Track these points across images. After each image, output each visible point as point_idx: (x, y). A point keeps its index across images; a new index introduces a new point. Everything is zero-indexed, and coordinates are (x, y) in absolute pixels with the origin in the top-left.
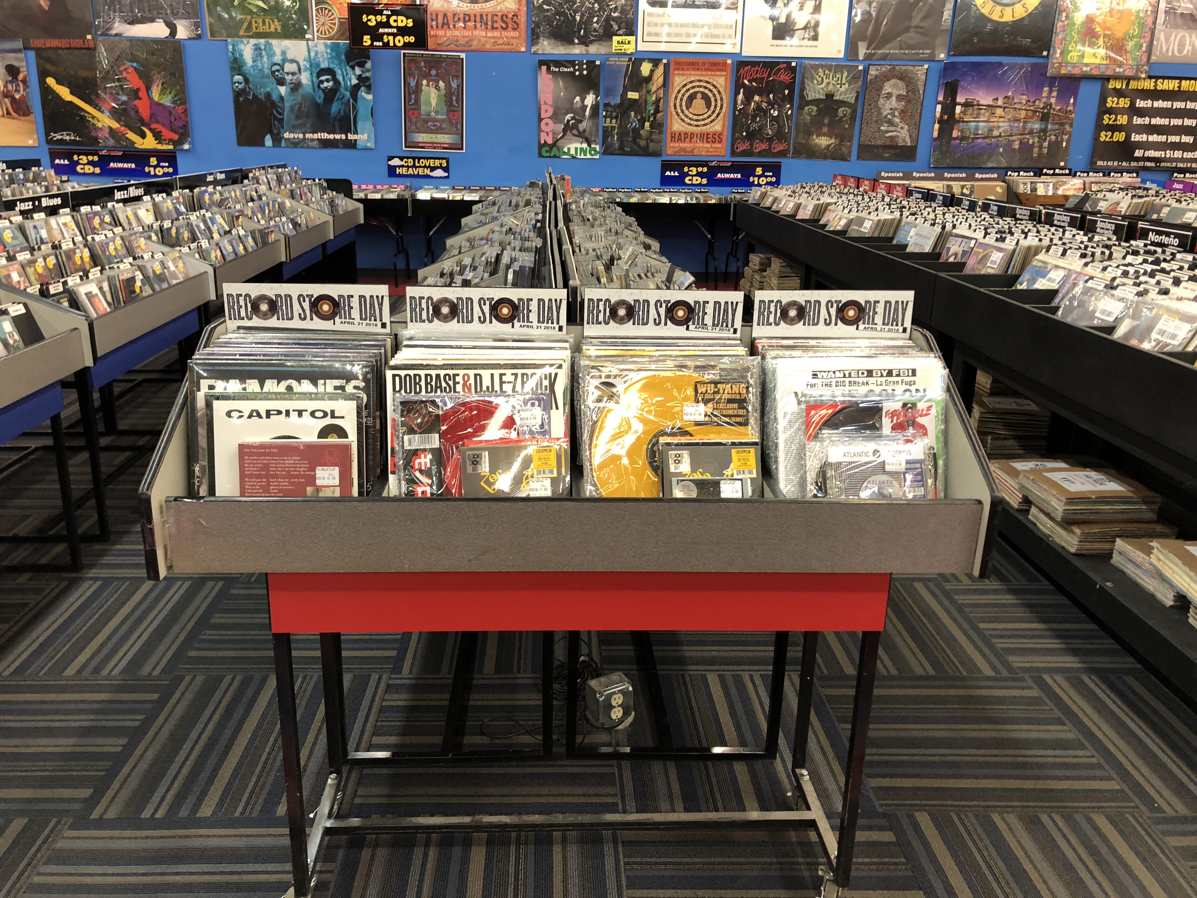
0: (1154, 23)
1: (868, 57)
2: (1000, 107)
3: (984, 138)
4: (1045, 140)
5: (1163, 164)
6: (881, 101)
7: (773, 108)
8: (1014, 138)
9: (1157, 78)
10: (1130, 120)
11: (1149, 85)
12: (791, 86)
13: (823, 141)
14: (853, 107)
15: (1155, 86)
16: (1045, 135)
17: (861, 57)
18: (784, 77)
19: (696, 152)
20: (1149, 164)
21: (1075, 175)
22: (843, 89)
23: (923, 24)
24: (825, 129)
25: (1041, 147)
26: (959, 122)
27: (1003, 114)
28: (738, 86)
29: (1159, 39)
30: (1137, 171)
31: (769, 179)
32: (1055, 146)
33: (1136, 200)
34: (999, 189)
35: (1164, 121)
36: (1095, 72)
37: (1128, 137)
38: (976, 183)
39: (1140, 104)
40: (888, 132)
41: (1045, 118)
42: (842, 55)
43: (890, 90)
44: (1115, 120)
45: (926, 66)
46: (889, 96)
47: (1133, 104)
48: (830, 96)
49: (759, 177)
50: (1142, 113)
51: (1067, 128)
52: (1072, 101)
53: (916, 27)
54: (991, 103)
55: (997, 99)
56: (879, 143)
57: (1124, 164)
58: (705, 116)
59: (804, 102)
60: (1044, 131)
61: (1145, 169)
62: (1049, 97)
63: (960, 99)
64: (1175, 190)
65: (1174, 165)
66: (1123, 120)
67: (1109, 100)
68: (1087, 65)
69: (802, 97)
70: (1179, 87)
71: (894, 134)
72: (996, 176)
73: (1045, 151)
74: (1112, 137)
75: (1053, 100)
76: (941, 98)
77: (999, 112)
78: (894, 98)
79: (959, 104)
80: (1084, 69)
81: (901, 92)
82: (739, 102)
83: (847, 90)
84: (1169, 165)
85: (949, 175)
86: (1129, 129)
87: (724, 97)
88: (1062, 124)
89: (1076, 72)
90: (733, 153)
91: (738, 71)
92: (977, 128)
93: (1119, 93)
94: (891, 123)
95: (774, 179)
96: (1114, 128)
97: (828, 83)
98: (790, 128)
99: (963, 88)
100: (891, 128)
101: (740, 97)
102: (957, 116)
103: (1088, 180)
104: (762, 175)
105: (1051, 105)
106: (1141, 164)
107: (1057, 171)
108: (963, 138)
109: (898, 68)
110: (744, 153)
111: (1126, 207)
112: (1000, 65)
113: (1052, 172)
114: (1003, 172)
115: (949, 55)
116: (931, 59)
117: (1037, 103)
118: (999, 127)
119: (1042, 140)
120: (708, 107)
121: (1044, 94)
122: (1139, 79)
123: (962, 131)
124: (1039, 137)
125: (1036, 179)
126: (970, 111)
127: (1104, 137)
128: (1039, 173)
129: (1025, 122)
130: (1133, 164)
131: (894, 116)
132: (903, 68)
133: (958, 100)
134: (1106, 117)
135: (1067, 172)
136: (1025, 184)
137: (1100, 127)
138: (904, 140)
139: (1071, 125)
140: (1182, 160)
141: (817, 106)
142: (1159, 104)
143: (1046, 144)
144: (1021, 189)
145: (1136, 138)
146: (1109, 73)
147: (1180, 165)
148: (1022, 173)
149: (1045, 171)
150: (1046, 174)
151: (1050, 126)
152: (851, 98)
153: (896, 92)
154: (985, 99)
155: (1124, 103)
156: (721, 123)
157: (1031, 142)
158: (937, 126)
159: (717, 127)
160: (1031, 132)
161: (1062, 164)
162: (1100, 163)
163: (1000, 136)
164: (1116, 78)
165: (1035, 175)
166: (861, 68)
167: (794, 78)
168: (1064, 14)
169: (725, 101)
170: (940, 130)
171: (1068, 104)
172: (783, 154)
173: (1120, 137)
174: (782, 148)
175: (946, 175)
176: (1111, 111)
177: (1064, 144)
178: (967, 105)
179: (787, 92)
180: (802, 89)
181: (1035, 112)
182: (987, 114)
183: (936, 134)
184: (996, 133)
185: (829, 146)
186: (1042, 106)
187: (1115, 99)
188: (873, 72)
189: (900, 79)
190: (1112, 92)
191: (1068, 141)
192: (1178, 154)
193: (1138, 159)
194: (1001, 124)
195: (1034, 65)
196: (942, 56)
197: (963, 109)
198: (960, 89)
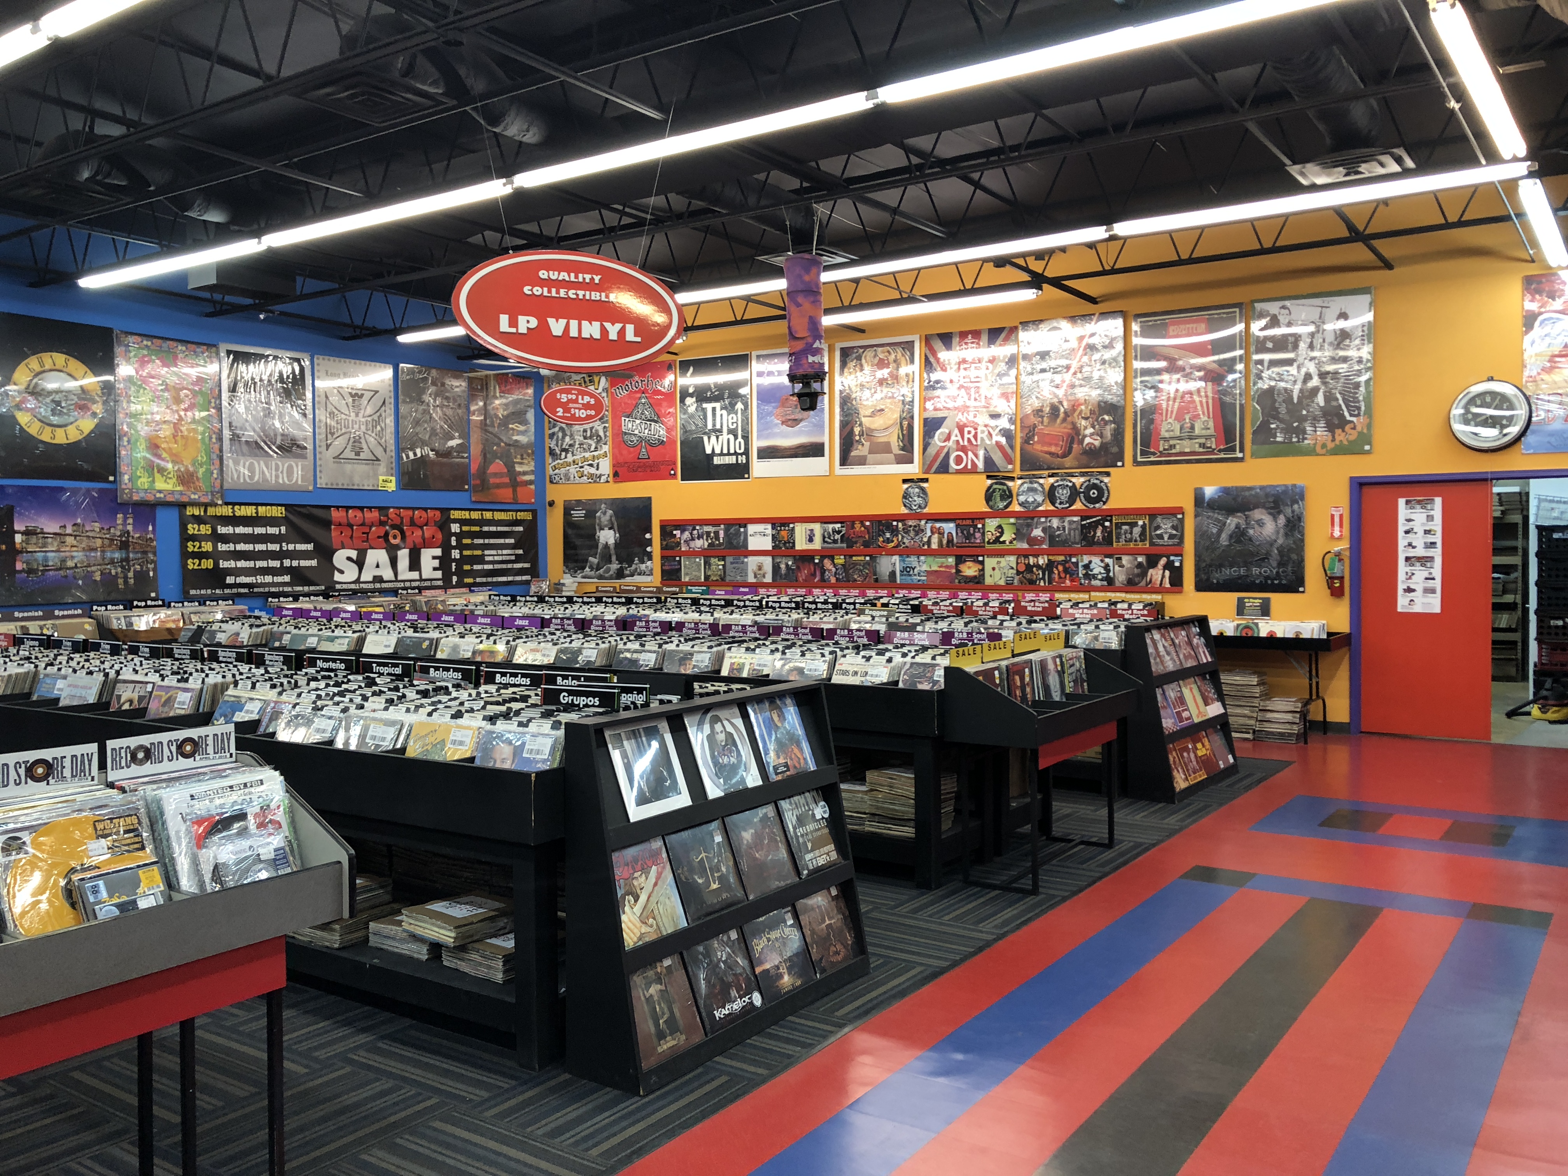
0: (221, 450)
2: (71, 535)
3: (57, 570)
4: (129, 570)
5: (256, 590)
8: (93, 568)
9: (234, 504)
10: (215, 547)
11: (227, 511)
15: (233, 512)
16: (128, 564)
20: (242, 590)
21: (169, 606)
25: (126, 578)
26: (21, 552)
27: (75, 543)
29: (228, 465)
30: (233, 598)
32: (141, 576)
33: (255, 630)
34: (87, 627)
35: (249, 547)
36: (170, 499)
37: (216, 564)
38: (57, 622)
39: (222, 530)
41: (124, 546)
44: (200, 547)
47: (214, 530)
50: (225, 539)
51: (151, 556)
52: (150, 528)
54: (58, 531)
55: (65, 527)
57: (218, 591)
60: (127, 560)
61: (239, 595)
62: (125, 523)
63: (18, 526)
64: (286, 616)
65: (267, 590)
66: (208, 547)
67: (190, 526)
68: (160, 492)
70: (257, 513)
72: (80, 611)
73: (132, 581)
74: (199, 565)
75: (130, 528)
77: (70, 540)
79: (18, 532)
80: (158, 495)
84: (261, 590)
85: (21, 615)
86: (215, 555)
88: (145, 553)
89: (150, 498)
92: (46, 559)
93: (199, 520)
96: (201, 556)
99: (20, 514)
102: (18, 546)
103: (185, 610)
105: (128, 532)
106: (235, 591)
107: (149, 603)
108: (30, 571)
111: (247, 637)
112: (62, 490)
113: (143, 604)
114: (87, 607)
117: (112, 530)
118: (72, 557)
119: (125, 570)
121: (119, 522)
122: (216, 505)
123: (28, 563)
124: (122, 567)
125: (128, 613)
126: (34, 539)
127: (192, 564)
128: (129, 606)
129: (103, 552)
130: (227, 591)
133: (16, 528)
134: (190, 544)
135: (160, 603)
136: (118, 619)
137: (185, 555)
139: (155, 554)
140: (273, 584)
142: (240, 530)
143: (131, 574)
144: (115, 625)
145: (223, 564)
146: (185, 499)
147: (273, 590)
148: (109, 607)
149: (135, 603)
150: (137, 607)
151: (131, 555)
154: (51, 526)
155: (206, 529)
157: (113, 572)
160: (112, 562)
161: (153, 595)
162: (193, 592)
163: (76, 567)
164: (194, 504)
165: (125, 609)
168: (125, 439)
171: (147, 532)
173: (208, 564)
175: (16, 614)
176: (194, 538)
177: (151, 574)
178: (27, 533)
181: (112, 540)
182: (56, 544)
184: (70, 564)
186: (118, 533)
187: (196, 526)
190: (191, 519)
191: (154, 570)
192: (268, 579)
193: (230, 586)
194: (75, 554)
195: (101, 491)
197: (24, 537)
198: (16, 515)
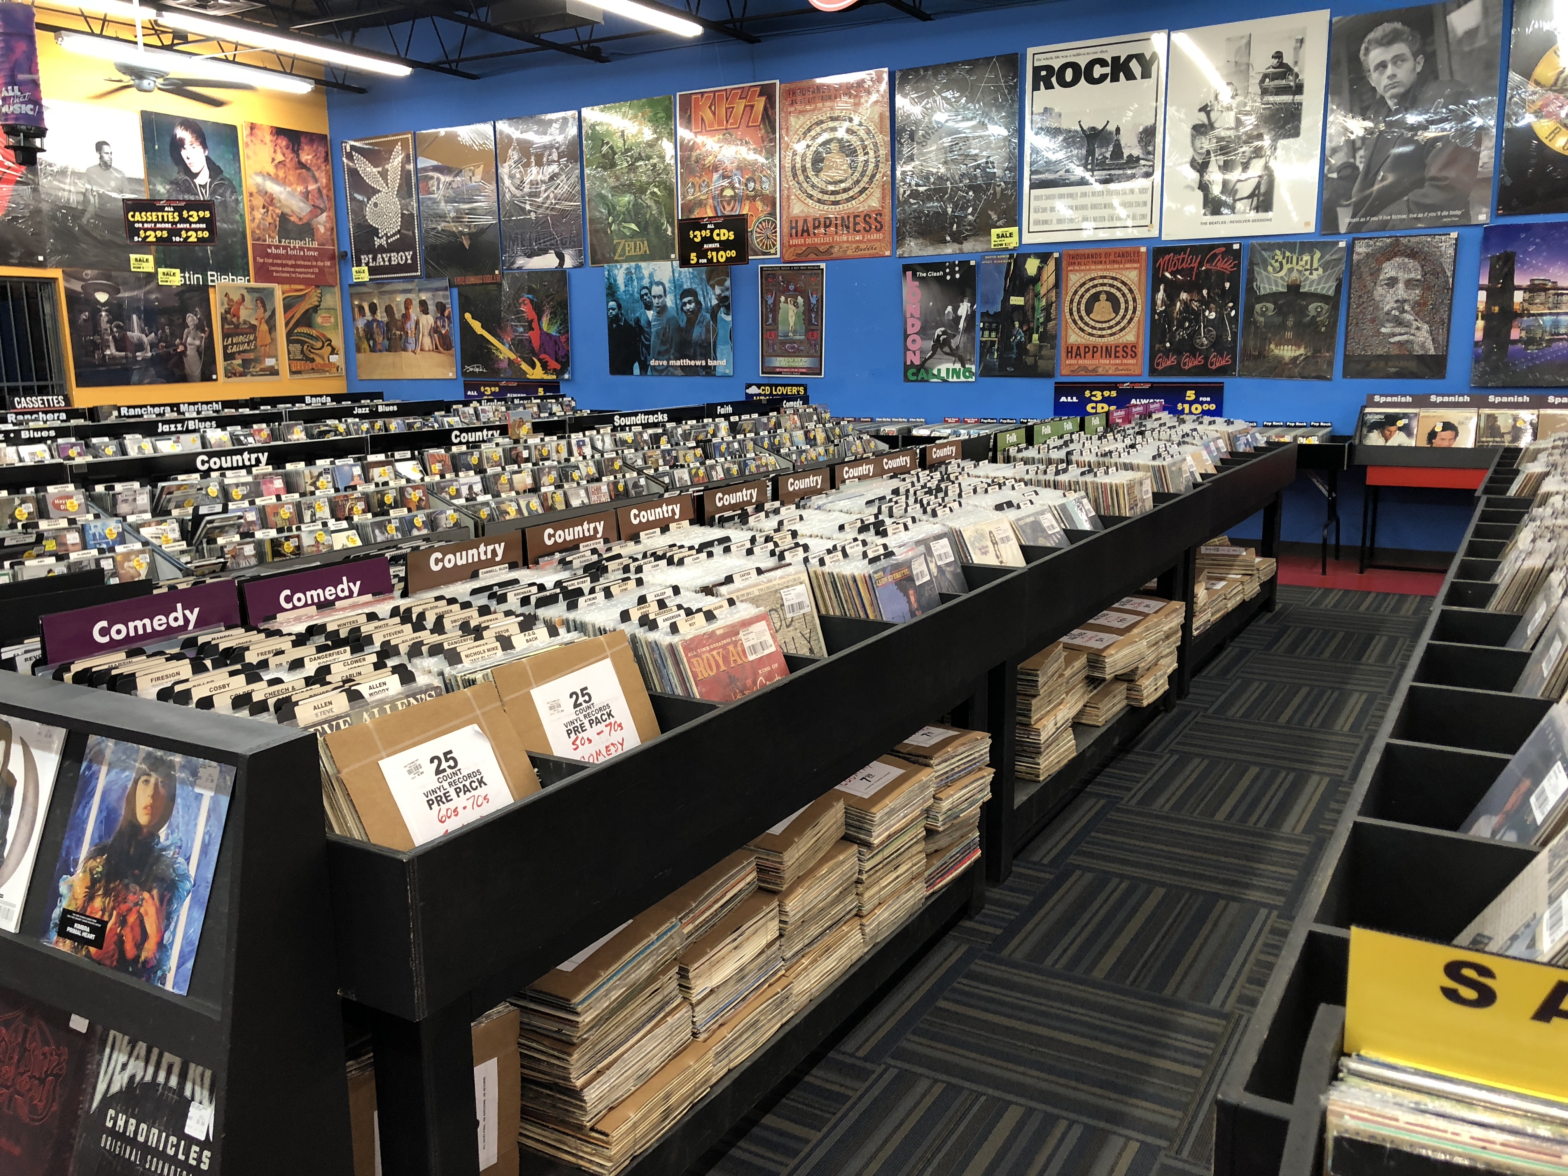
1: (1354, 228)
6: (1380, 291)
7: (1208, 308)
12: (1234, 278)
13: (1288, 352)
14: (1332, 301)
17: (1343, 229)
18: (1223, 265)
19: (1100, 371)
22: (1315, 276)
23: (1444, 174)
24: (1289, 335)
26: (1521, 315)
28: (1157, 280)
31: (1206, 407)
40: (1394, 335)
42: (1312, 229)
43: (1393, 274)
45: (1454, 235)
46: (1392, 282)
48: (1294, 288)
49: (1191, 403)
53: (1433, 179)
56: (1380, 351)
58: (1112, 323)
59: (1254, 297)
63: (1521, 280)
69: (1250, 290)
71: (1405, 337)
76: (1484, 281)
78: (1401, 285)
79: (1519, 288)
81: (1412, 275)
82: (1159, 302)
83: (1320, 278)
85: (1498, 400)
87: (1138, 297)
90: (1153, 371)
91: (1155, 261)
92: (1556, 325)
94: (1399, 322)
95: (1213, 407)
97: (1291, 270)
98: (1234, 334)
99: (1523, 263)
100: (1398, 330)
101: (1161, 295)
102: (1517, 307)
104: (1196, 401)
108: (1530, 341)
109: (1404, 241)
110: (1167, 372)
115: (1495, 215)
116: (1464, 224)
120: (1116, 311)
123: (1528, 330)
126: (1540, 298)
131: (1404, 311)
132: (1413, 239)
133: (1517, 282)
138: (1423, 346)
141: (1275, 303)
152: (1328, 288)
153: (1403, 276)
156: (1134, 332)
158: (1480, 324)
159: (1129, 337)
166: (1342, 244)
167: (1238, 265)
169: (1139, 301)
170: (1486, 331)
172: (1223, 371)
174: (1223, 363)
175: (1490, 398)
178: (1534, 289)
179: (1227, 285)
180: (1251, 279)
183: (1479, 335)
185: (1296, 358)
188: (1361, 249)
189: (1408, 256)
196: (1482, 218)
197: (1527, 295)
198: (1517, 266)
